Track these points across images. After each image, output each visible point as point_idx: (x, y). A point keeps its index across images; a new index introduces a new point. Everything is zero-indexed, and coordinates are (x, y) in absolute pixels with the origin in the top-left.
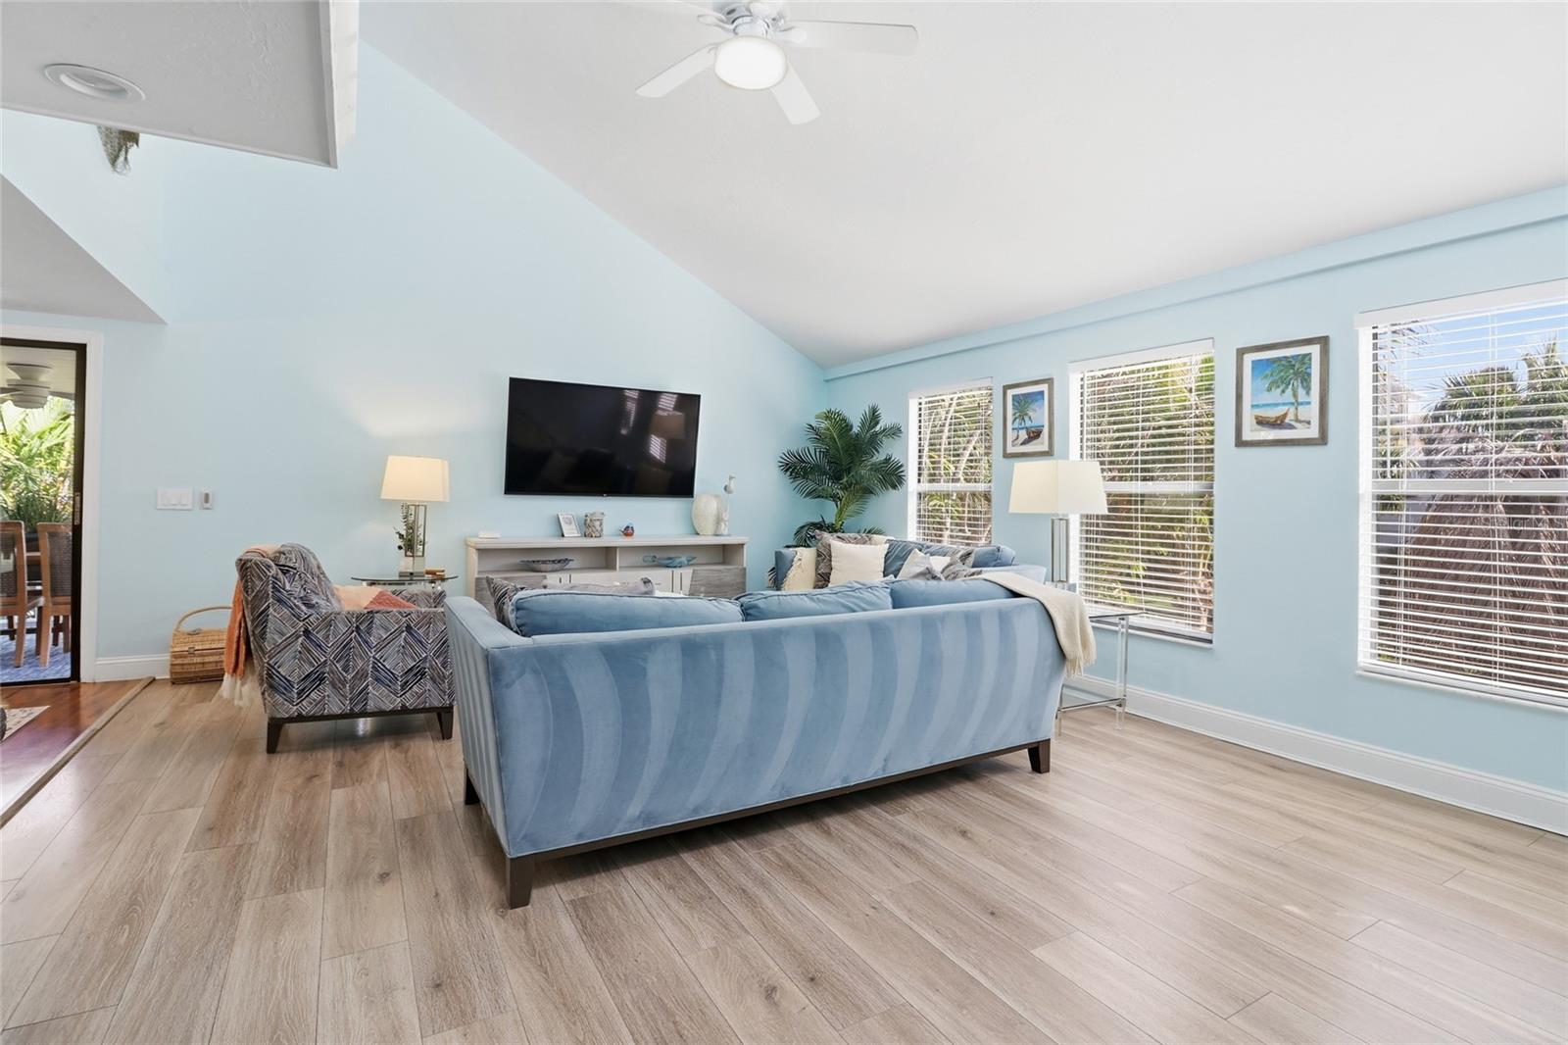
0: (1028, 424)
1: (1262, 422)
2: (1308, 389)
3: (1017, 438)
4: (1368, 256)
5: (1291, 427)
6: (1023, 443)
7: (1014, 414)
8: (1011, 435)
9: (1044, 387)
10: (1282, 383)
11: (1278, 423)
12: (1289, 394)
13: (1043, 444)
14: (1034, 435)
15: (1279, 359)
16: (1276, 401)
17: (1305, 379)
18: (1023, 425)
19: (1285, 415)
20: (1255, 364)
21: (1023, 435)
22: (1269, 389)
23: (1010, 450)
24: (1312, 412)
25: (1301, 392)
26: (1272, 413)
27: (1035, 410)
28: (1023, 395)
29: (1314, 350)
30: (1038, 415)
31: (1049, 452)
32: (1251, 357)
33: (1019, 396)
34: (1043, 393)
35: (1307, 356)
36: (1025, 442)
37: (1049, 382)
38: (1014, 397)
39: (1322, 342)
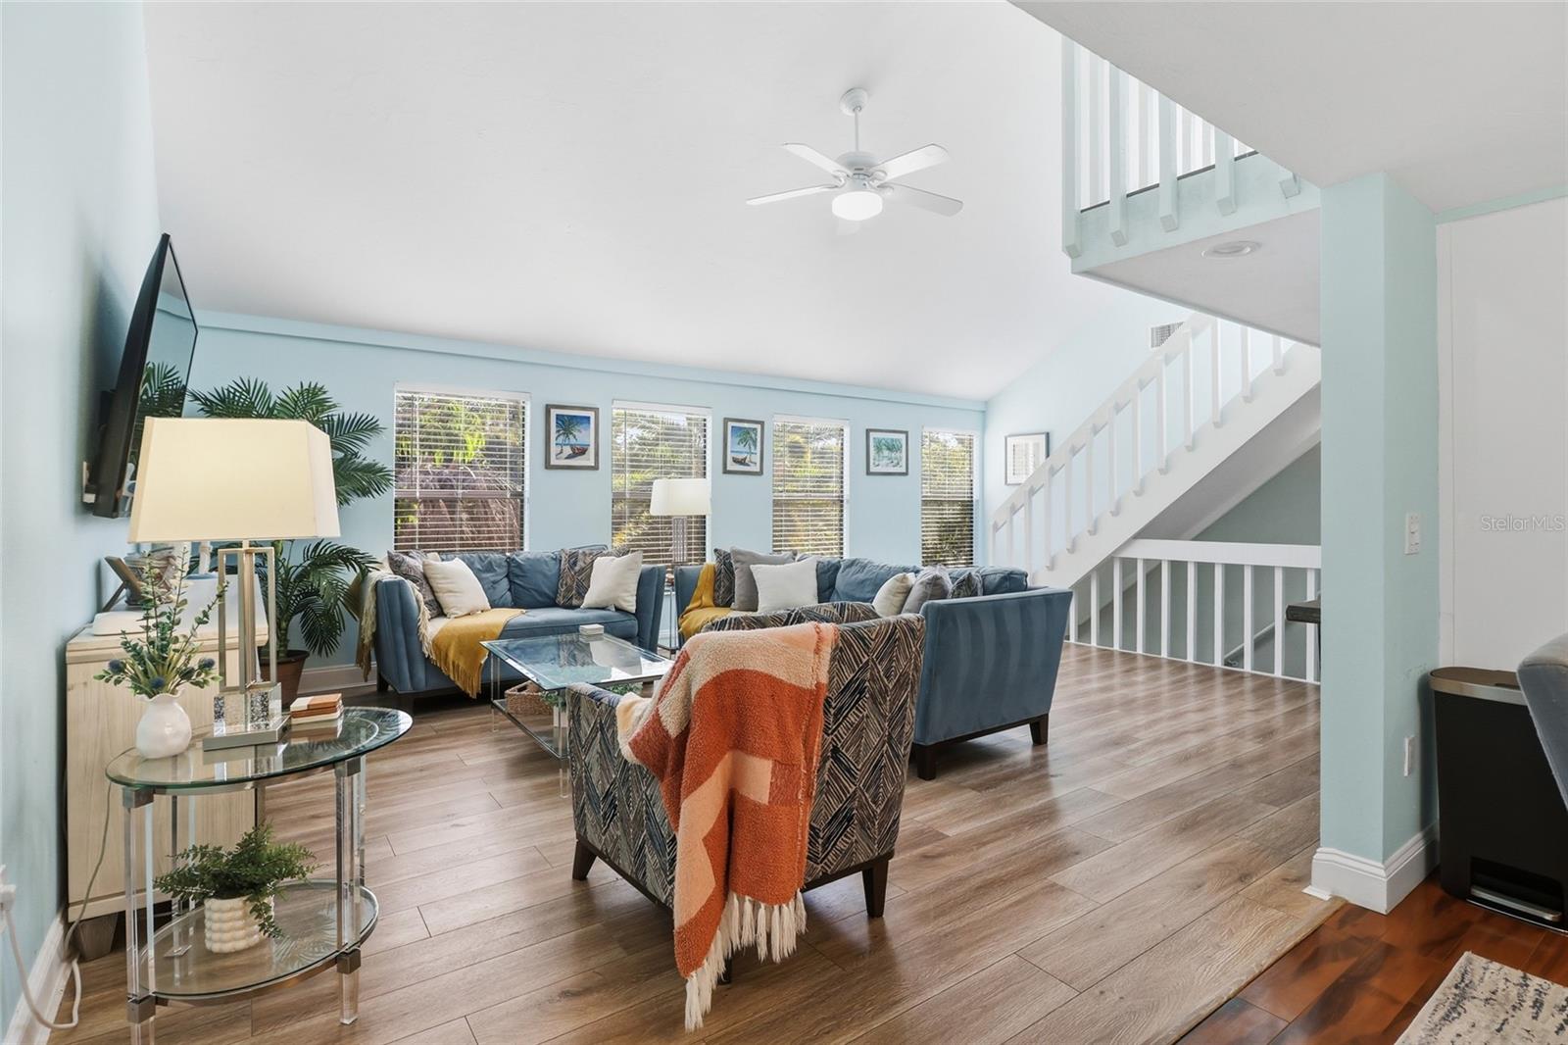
0: (573, 441)
1: (736, 461)
2: (755, 446)
3: (561, 452)
4: (765, 386)
5: (748, 465)
6: (568, 458)
7: (558, 431)
8: (554, 449)
9: (591, 414)
10: (744, 441)
11: (742, 462)
12: (747, 448)
13: (589, 459)
14: (580, 451)
15: (742, 428)
16: (736, 449)
17: (755, 442)
18: (567, 442)
19: (745, 459)
20: (733, 428)
21: (568, 451)
22: (738, 443)
23: (554, 462)
24: (757, 459)
25: (752, 447)
26: (740, 457)
27: (579, 431)
28: (568, 416)
29: (758, 427)
30: (583, 436)
31: (595, 468)
32: (730, 424)
33: (563, 416)
34: (589, 418)
35: (755, 429)
36: (569, 457)
37: (596, 410)
38: (558, 417)
39: (762, 423)
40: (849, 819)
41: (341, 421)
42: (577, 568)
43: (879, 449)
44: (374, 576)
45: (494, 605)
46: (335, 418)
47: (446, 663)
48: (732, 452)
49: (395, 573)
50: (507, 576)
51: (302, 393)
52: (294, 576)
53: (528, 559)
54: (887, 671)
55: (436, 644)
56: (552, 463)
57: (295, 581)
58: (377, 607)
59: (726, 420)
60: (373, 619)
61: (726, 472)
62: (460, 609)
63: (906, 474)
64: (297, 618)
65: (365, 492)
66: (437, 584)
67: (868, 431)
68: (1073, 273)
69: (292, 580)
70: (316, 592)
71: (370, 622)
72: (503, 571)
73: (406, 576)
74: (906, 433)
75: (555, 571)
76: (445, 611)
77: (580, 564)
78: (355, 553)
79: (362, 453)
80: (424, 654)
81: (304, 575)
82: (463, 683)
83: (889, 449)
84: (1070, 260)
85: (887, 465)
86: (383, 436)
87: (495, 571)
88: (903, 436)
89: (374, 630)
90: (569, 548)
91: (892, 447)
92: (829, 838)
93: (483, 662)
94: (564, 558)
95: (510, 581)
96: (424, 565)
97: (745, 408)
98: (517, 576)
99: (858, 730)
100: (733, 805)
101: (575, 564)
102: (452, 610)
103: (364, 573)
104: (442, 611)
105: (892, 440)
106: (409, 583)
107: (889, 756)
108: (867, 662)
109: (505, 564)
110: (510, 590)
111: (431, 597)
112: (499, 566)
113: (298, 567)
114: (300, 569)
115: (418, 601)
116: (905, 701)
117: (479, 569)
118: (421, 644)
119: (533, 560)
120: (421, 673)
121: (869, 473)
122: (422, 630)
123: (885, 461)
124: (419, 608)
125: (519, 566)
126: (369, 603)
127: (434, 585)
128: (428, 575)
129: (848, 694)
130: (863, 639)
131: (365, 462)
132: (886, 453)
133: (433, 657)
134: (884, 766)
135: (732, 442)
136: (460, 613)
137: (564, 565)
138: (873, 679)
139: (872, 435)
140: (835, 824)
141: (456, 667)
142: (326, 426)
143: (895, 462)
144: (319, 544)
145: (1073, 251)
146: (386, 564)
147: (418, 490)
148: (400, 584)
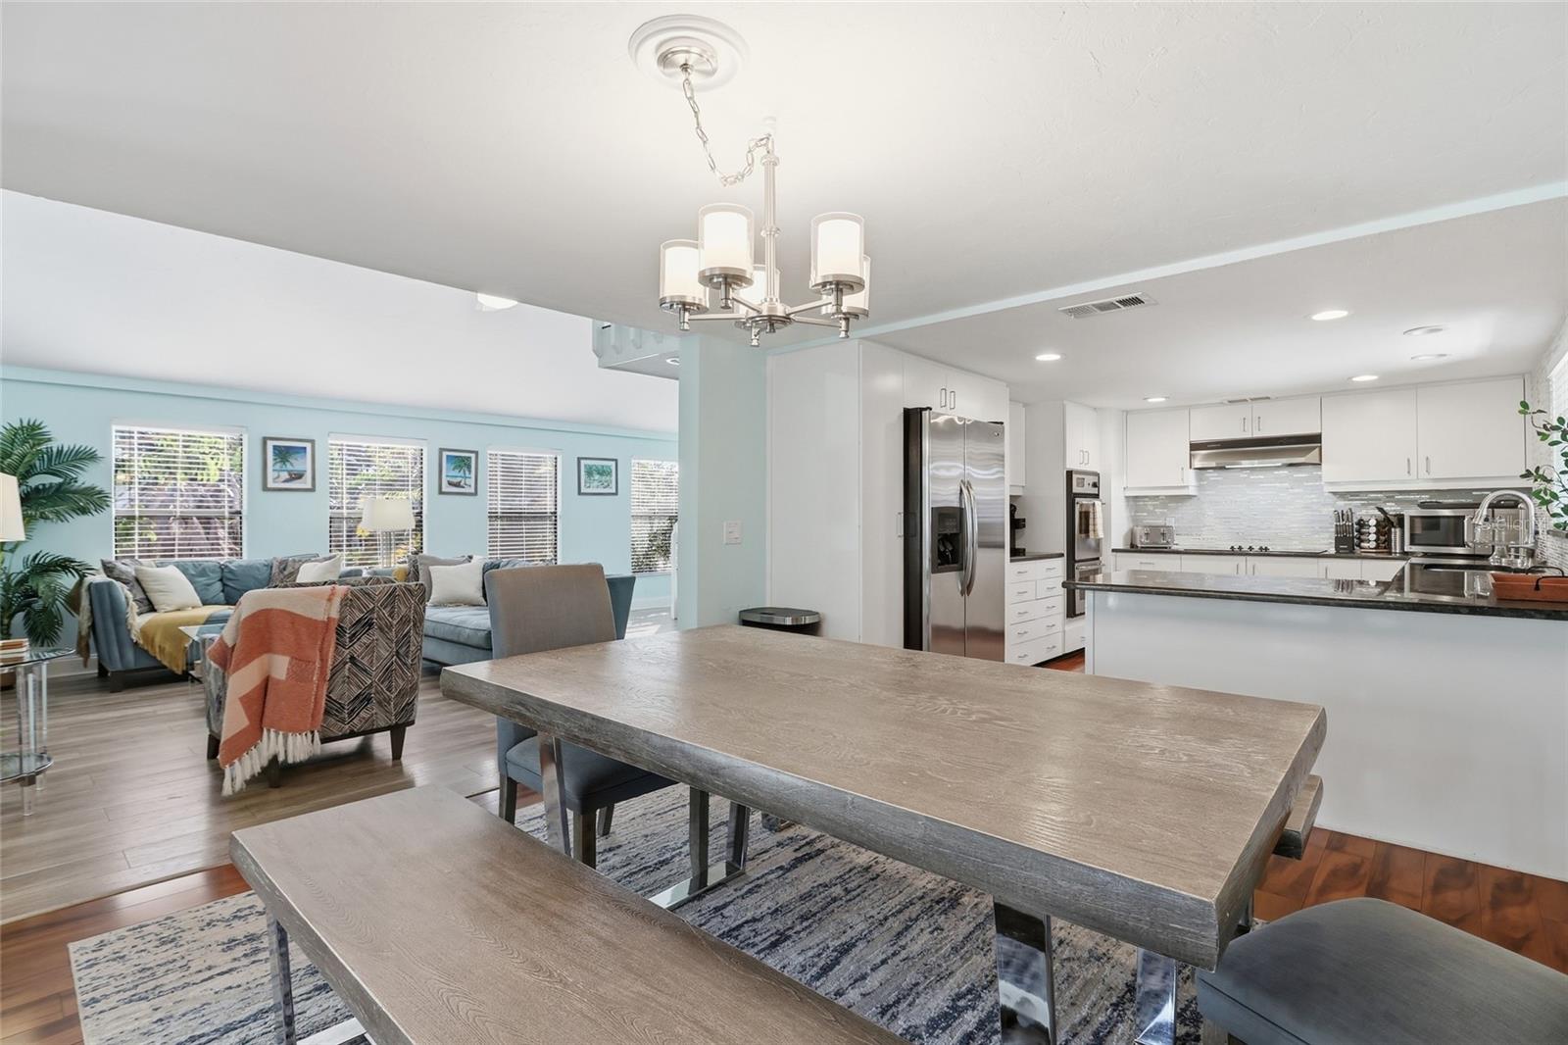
0: (289, 467)
1: (450, 484)
2: (470, 472)
3: (278, 477)
4: (479, 422)
5: (463, 487)
7: (275, 459)
8: (271, 475)
9: (308, 445)
10: (459, 467)
11: (457, 485)
12: (462, 473)
13: (306, 483)
14: (299, 476)
15: (457, 457)
16: (457, 475)
17: (469, 467)
18: (284, 468)
19: (460, 482)
20: (448, 456)
21: (285, 475)
22: (454, 469)
23: (270, 484)
24: (472, 482)
25: (467, 472)
26: (455, 480)
27: (296, 459)
28: (285, 447)
29: (473, 456)
30: (297, 464)
31: (313, 490)
32: (445, 454)
33: (279, 447)
34: (305, 448)
35: (470, 458)
36: (286, 481)
37: (312, 442)
38: (275, 447)
39: (477, 453)
40: (369, 700)
41: (60, 452)
42: (286, 573)
43: (589, 473)
44: (89, 579)
45: (205, 603)
46: (55, 450)
47: (153, 646)
48: (447, 476)
49: (108, 576)
50: (221, 580)
51: (22, 428)
52: (14, 581)
53: (241, 566)
54: (391, 614)
55: (144, 632)
56: (269, 486)
57: (16, 585)
58: (91, 604)
59: (441, 450)
60: (89, 614)
61: (441, 492)
62: (168, 605)
63: (616, 494)
64: (20, 615)
65: (84, 511)
66: (148, 585)
67: (579, 459)
68: (599, 366)
69: (13, 584)
70: (35, 594)
71: (86, 617)
72: (218, 576)
73: (118, 579)
74: (616, 460)
75: (266, 575)
76: (156, 607)
77: (289, 569)
78: (73, 562)
79: (81, 480)
80: (132, 640)
81: (24, 580)
82: (169, 662)
83: (598, 473)
84: (597, 359)
85: (598, 487)
86: (101, 465)
87: (208, 576)
88: (613, 463)
89: (90, 624)
90: (281, 556)
91: (602, 472)
92: (352, 711)
93: (187, 645)
94: (275, 564)
95: (224, 585)
96: (136, 570)
97: (460, 440)
98: (230, 580)
99: (370, 648)
100: (266, 683)
101: (284, 569)
102: (163, 606)
103: (82, 577)
104: (153, 607)
105: (603, 466)
106: (118, 584)
107: (398, 664)
108: (373, 608)
109: (219, 570)
110: (223, 591)
111: (142, 596)
112: (213, 572)
113: (18, 574)
114: (20, 575)
115: (126, 598)
116: (409, 632)
117: (193, 575)
118: (129, 631)
119: (246, 567)
120: (130, 655)
121: (580, 493)
122: (130, 621)
123: (596, 483)
124: (128, 604)
125: (231, 571)
126: (85, 603)
127: (144, 586)
128: (140, 578)
129: (360, 626)
130: (368, 594)
131: (83, 486)
132: (597, 477)
133: (141, 642)
134: (395, 669)
135: (447, 469)
136: (169, 609)
137: (275, 570)
138: (379, 617)
139: (583, 462)
140: (357, 702)
141: (162, 650)
142: (45, 456)
143: (606, 484)
144: (37, 555)
145: (598, 352)
146: (102, 571)
147: (137, 509)
148: (109, 585)
